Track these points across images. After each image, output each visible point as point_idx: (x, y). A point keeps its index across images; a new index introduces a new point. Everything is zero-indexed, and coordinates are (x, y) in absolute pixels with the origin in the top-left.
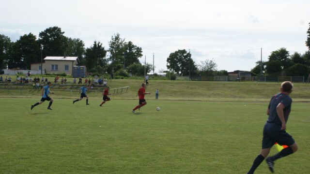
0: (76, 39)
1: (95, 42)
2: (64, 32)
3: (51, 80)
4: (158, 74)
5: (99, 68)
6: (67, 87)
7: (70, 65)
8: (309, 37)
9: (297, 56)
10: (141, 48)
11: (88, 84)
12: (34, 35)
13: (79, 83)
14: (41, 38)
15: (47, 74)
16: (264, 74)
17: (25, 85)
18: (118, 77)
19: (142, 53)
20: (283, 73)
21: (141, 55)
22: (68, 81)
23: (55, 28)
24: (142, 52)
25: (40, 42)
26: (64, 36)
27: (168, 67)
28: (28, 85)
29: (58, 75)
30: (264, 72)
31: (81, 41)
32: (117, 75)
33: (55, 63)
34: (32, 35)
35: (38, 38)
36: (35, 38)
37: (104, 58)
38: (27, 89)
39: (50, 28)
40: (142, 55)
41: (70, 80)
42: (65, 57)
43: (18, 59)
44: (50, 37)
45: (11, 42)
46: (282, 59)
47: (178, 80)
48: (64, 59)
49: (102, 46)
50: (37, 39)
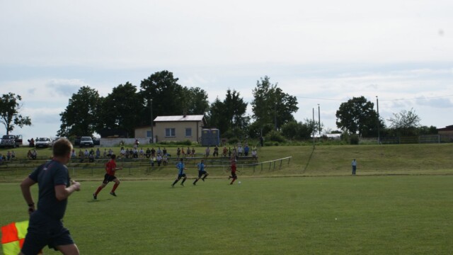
0: (195, 88)
1: (229, 92)
2: (178, 79)
3: (172, 151)
4: (328, 136)
5: (236, 130)
6: (197, 161)
7: (194, 127)
10: (295, 97)
11: (227, 156)
12: (133, 85)
13: (214, 154)
14: (143, 90)
15: (162, 143)
17: (133, 161)
18: (269, 143)
19: (297, 106)
21: (296, 109)
22: (196, 152)
23: (164, 73)
24: (297, 103)
25: (142, 94)
26: (177, 85)
27: (339, 125)
28: (137, 161)
29: (178, 144)
31: (202, 91)
32: (267, 140)
33: (170, 126)
34: (131, 84)
35: (139, 89)
36: (136, 90)
37: (243, 116)
38: (137, 166)
39: (157, 73)
40: (298, 108)
41: (201, 151)
42: (184, 117)
43: (111, 123)
44: (157, 87)
45: (100, 96)
47: (362, 144)
48: (183, 120)
49: (240, 97)
50: (138, 91)
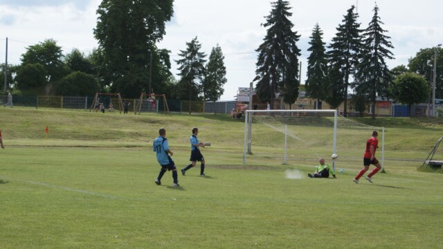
8: (100, 21)
9: (76, 58)
16: (11, 89)
20: (48, 89)
30: (12, 86)
46: (48, 62)
